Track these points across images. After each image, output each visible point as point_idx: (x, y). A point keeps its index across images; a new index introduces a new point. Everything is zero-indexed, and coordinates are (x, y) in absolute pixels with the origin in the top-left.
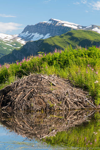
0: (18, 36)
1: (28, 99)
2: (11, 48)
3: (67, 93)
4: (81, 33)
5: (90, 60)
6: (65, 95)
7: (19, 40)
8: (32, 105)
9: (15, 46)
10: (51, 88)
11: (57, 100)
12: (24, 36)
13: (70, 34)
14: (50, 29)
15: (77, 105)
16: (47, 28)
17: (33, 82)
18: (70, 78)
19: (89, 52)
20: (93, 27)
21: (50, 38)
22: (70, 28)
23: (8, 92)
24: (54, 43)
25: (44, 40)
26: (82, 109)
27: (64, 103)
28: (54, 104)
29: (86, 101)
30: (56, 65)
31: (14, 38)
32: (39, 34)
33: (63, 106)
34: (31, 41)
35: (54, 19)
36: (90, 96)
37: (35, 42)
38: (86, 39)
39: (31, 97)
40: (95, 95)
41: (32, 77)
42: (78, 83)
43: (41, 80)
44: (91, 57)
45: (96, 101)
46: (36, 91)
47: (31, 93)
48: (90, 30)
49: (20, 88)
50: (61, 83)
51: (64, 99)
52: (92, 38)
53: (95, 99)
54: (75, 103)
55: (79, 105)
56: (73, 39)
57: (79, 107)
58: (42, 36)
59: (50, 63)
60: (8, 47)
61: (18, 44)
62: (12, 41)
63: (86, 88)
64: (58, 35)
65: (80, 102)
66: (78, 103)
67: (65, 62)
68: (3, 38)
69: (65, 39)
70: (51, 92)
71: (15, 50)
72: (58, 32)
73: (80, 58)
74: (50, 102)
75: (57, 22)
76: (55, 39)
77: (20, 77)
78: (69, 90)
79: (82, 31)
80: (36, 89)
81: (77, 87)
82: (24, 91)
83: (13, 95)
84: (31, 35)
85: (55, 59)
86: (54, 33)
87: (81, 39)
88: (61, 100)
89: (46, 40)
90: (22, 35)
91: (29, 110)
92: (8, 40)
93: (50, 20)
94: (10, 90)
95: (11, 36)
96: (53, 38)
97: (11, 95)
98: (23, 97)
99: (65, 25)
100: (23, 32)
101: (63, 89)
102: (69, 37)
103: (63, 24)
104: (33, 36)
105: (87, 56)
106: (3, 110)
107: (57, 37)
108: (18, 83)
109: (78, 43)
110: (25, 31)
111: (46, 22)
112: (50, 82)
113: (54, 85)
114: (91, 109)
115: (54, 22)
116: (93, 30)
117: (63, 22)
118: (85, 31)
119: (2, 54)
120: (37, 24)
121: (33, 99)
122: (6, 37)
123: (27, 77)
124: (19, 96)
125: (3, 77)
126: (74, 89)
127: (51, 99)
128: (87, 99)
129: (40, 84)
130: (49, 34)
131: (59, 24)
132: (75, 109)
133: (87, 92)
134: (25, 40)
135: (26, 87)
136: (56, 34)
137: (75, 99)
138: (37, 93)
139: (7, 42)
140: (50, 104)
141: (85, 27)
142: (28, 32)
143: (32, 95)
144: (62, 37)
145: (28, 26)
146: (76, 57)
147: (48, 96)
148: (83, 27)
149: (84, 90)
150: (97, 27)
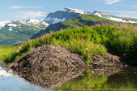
0: (44, 21)
1: (41, 62)
2: (39, 29)
3: (67, 57)
4: (87, 17)
5: (84, 35)
6: (66, 59)
7: (44, 23)
8: (43, 66)
9: (41, 27)
10: (56, 54)
11: (60, 62)
12: (47, 20)
13: (79, 18)
14: (65, 15)
15: (74, 65)
16: (63, 14)
17: (44, 50)
18: (70, 47)
19: (83, 29)
20: (95, 12)
21: (66, 21)
22: (79, 14)
23: (28, 58)
24: (69, 25)
25: (61, 23)
26: (77, 67)
27: (65, 64)
28: (58, 65)
29: (80, 62)
30: (61, 39)
31: (41, 22)
32: (58, 19)
33: (64, 66)
34: (53, 24)
35: (68, 8)
36: (83, 58)
37: (55, 24)
38: (91, 21)
39: (43, 61)
40: (86, 58)
41: (44, 47)
42: (75, 50)
43: (50, 49)
44: (85, 33)
45: (86, 61)
46: (46, 56)
47: (42, 58)
48: (93, 15)
49: (35, 55)
50: (63, 51)
51: (65, 61)
52: (94, 20)
53: (86, 60)
54: (73, 63)
55: (76, 64)
56: (82, 21)
57: (76, 66)
58: (60, 20)
59: (57, 38)
60: (37, 28)
61: (43, 26)
62: (39, 24)
63: (80, 54)
64: (71, 19)
65: (76, 63)
66: (75, 63)
67: (67, 37)
68: (33, 22)
69: (76, 21)
70: (56, 57)
71: (42, 30)
72: (71, 17)
73: (77, 34)
74: (55, 63)
75: (70, 10)
76: (69, 21)
77: (36, 48)
78: (68, 55)
79: (88, 15)
80: (46, 55)
81: (74, 53)
82: (38, 57)
83: (31, 60)
84: (52, 19)
85: (61, 35)
86: (68, 17)
87: (87, 21)
88: (63, 62)
89: (63, 22)
90: (46, 19)
91: (41, 69)
92: (37, 23)
93: (65, 9)
94: (29, 57)
95: (39, 21)
96: (67, 21)
97: (29, 60)
98: (38, 61)
99: (76, 12)
100: (46, 18)
101: (65, 54)
102: (79, 20)
103: (74, 11)
104: (54, 20)
105: (82, 32)
106: (24, 70)
107: (70, 20)
108: (34, 52)
109: (85, 23)
110: (48, 17)
111: (62, 10)
112: (55, 50)
113: (59, 52)
114: (83, 67)
115: (68, 10)
116: (95, 14)
117: (74, 10)
118: (89, 16)
119: (33, 34)
120: (57, 12)
121: (44, 62)
122: (35, 21)
123: (40, 47)
124: (35, 60)
125: (27, 49)
126: (72, 54)
127: (56, 61)
128: (80, 61)
129: (49, 52)
130: (65, 18)
131: (72, 11)
132: (72, 67)
133: (81, 56)
134: (48, 23)
135: (39, 54)
136: (70, 18)
137: (73, 61)
138: (46, 58)
139: (36, 25)
140: (55, 65)
141: (89, 12)
142: (50, 17)
143: (43, 59)
144: (74, 20)
145: (50, 13)
146: (74, 33)
147: (54, 59)
148: (88, 13)
149: (79, 55)
150: (98, 12)
